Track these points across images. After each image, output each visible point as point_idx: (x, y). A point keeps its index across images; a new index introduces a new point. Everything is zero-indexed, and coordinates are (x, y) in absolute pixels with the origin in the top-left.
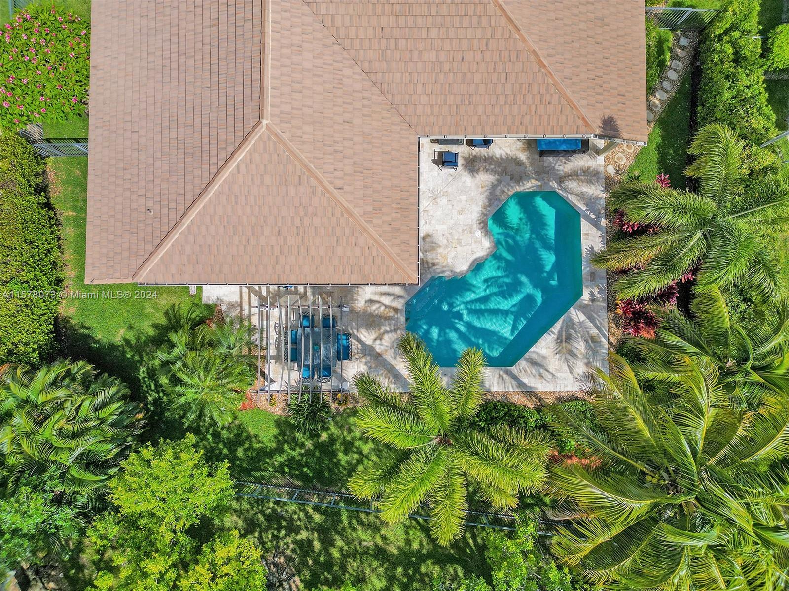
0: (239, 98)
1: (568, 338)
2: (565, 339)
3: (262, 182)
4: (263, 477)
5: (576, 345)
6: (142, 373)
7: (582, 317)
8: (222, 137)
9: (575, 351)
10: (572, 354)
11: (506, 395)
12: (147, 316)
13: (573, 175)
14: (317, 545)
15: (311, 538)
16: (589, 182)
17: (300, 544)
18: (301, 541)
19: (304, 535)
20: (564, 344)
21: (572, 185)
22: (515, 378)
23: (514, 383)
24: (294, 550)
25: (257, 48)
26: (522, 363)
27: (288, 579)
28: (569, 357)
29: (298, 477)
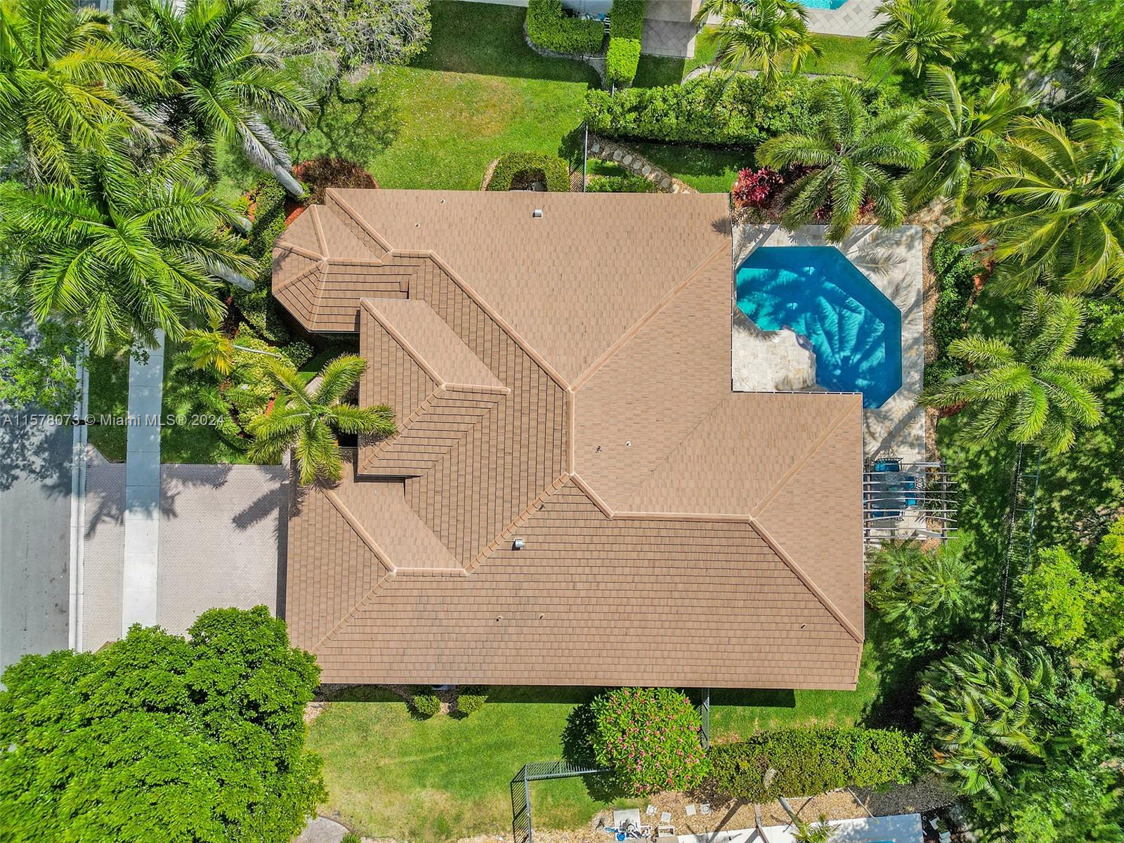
0: (724, 542)
1: (874, 261)
2: (875, 265)
3: (791, 524)
4: (1002, 543)
5: (880, 256)
6: (907, 654)
7: (854, 248)
8: (754, 557)
9: (885, 256)
10: (888, 258)
11: (926, 319)
14: (1065, 493)
15: (1058, 498)
17: (1064, 508)
18: (1061, 506)
19: (1056, 505)
20: (880, 266)
22: (911, 310)
23: (915, 310)
24: (1070, 513)
25: (685, 525)
26: (897, 302)
27: (1098, 517)
28: (890, 262)
29: (1003, 509)
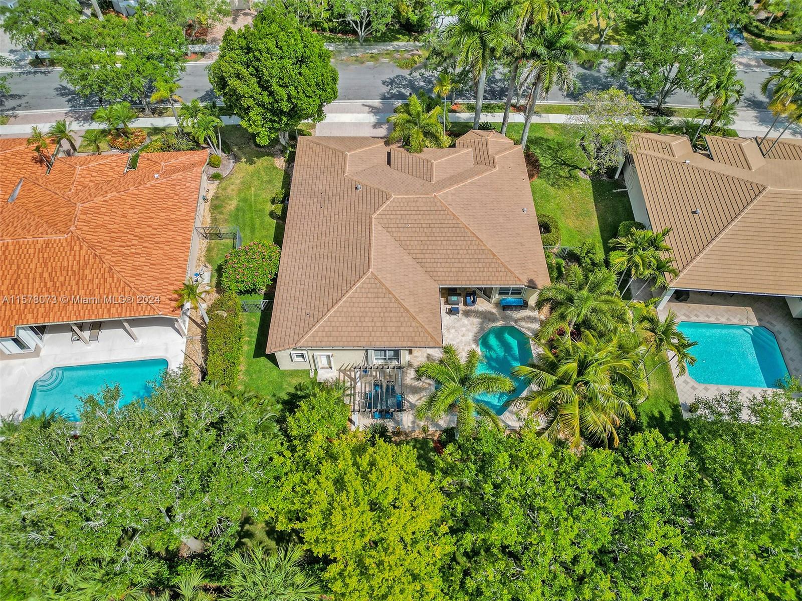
12: (284, 390)
13: (523, 319)
16: (532, 322)
21: (523, 324)
26: (506, 413)
